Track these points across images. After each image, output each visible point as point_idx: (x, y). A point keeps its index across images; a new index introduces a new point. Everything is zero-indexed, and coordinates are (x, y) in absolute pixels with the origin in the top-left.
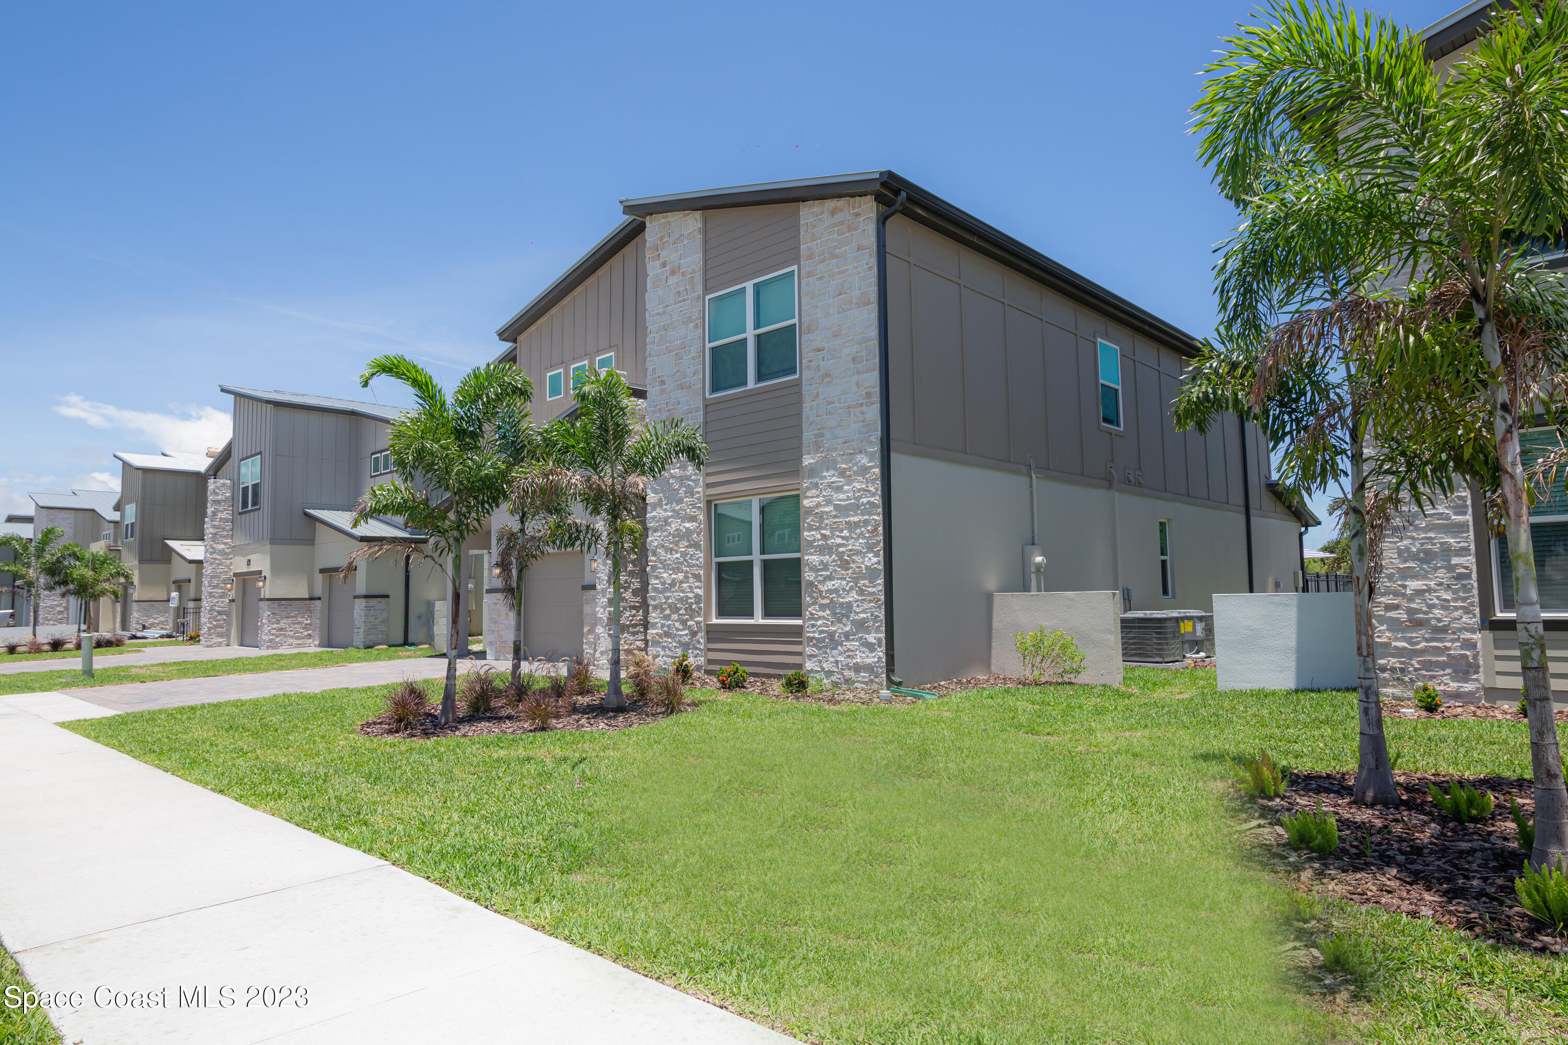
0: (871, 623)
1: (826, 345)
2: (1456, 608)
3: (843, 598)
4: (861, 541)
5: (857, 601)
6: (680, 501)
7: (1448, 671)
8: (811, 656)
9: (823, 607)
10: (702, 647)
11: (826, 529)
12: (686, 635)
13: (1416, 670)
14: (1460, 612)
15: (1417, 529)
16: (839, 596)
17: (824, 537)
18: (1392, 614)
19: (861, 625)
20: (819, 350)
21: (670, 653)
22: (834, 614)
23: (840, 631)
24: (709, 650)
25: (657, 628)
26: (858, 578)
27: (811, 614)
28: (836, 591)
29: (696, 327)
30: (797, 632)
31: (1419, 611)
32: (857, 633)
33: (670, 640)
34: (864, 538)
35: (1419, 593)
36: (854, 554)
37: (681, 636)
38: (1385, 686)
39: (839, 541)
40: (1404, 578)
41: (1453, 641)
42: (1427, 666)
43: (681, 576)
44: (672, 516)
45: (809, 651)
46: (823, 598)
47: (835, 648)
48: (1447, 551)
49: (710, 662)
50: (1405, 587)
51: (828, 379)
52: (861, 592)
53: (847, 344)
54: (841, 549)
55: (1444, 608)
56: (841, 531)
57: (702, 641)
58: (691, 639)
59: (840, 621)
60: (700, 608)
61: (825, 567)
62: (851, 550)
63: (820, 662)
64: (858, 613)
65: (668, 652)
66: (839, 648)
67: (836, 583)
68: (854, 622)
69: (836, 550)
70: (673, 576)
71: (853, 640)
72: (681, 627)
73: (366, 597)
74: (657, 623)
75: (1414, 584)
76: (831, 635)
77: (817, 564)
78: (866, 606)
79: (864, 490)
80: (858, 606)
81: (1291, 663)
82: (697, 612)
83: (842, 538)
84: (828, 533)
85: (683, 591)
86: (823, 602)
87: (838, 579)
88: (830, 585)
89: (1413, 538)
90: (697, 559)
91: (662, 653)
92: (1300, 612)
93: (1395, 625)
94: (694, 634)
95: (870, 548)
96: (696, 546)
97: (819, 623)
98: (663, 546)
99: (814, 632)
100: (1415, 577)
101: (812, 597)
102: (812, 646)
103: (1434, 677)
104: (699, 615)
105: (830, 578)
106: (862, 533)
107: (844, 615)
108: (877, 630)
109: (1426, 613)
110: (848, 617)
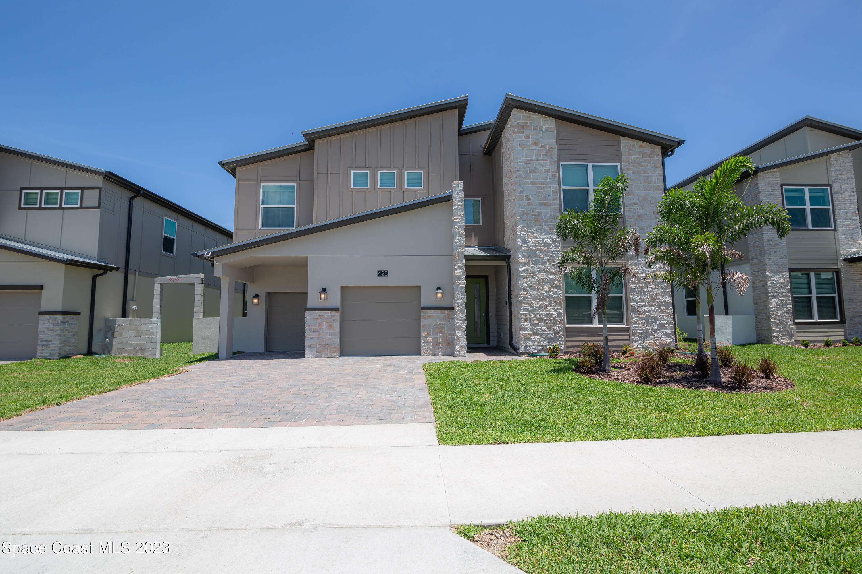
0: (667, 325)
1: (638, 203)
2: (789, 319)
3: (653, 314)
4: (661, 290)
5: (661, 316)
6: (545, 263)
7: (788, 336)
8: (635, 341)
9: (641, 319)
10: (563, 340)
11: (642, 284)
12: (552, 334)
13: (781, 336)
14: (789, 320)
15: (780, 296)
16: (651, 313)
17: (641, 287)
18: (775, 321)
19: (663, 326)
20: (635, 204)
21: (538, 344)
22: (647, 321)
23: (651, 329)
24: (567, 341)
25: (527, 331)
26: (661, 306)
27: (635, 322)
28: (649, 311)
29: (554, 176)
30: (627, 330)
31: (781, 320)
32: (660, 329)
33: (538, 337)
34: (663, 289)
35: (781, 315)
36: (658, 296)
37: (547, 334)
38: (774, 342)
39: (650, 289)
40: (777, 310)
41: (788, 328)
42: (783, 335)
43: (546, 303)
44: (537, 271)
45: (634, 338)
46: (642, 314)
47: (649, 337)
48: (786, 302)
49: (568, 347)
50: (777, 313)
51: (641, 218)
52: (662, 312)
53: (651, 205)
54: (651, 293)
55: (786, 319)
56: (651, 285)
57: (563, 336)
58: (555, 336)
59: (651, 324)
60: (561, 320)
61: (642, 301)
62: (656, 294)
63: (641, 343)
64: (661, 321)
65: (536, 343)
66: (651, 336)
67: (650, 308)
68: (658, 325)
69: (649, 294)
70: (540, 303)
71: (659, 333)
72: (547, 330)
73: (63, 313)
74: (527, 328)
75: (780, 312)
76: (647, 331)
77: (638, 299)
78: (665, 318)
79: (662, 268)
80: (661, 318)
81: (730, 337)
82: (559, 322)
83: (652, 288)
84: (643, 285)
85: (549, 311)
86: (641, 316)
87: (650, 306)
88: (646, 309)
89: (779, 299)
90: (558, 295)
91: (532, 344)
92: (733, 321)
93: (776, 324)
94: (556, 333)
95: (666, 294)
96: (557, 287)
97: (640, 325)
98: (531, 287)
99: (637, 330)
100: (779, 310)
101: (635, 314)
102: (636, 336)
103: (784, 338)
104: (560, 323)
105: (645, 306)
106: (662, 287)
107: (653, 322)
108: (671, 328)
109: (783, 320)
110: (655, 323)
